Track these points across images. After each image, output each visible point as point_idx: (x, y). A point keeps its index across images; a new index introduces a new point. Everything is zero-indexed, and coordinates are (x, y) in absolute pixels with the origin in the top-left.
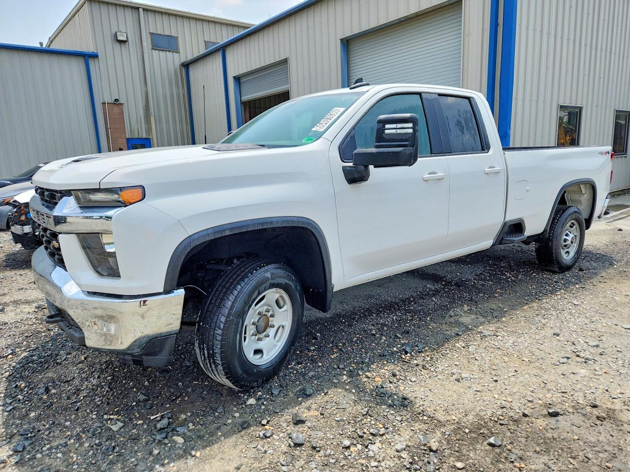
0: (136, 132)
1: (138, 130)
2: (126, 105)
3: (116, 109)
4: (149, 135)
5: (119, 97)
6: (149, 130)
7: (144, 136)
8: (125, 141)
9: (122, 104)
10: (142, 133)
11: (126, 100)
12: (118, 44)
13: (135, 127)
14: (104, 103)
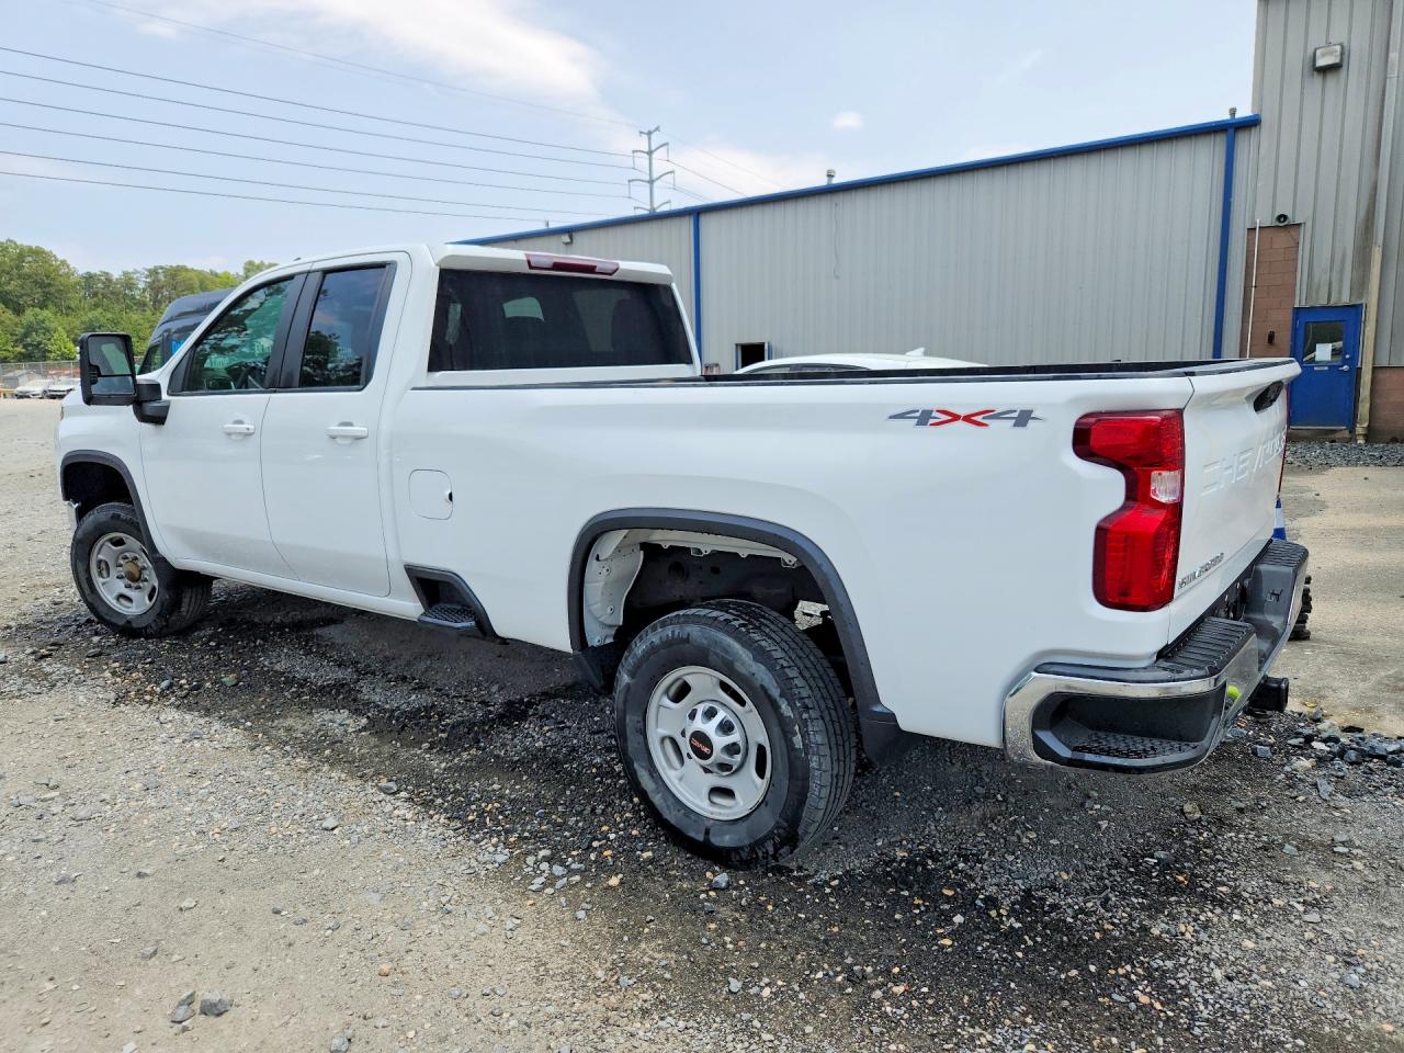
0: (1324, 291)
1: (1330, 284)
2: (1309, 224)
3: (1281, 240)
4: (1361, 296)
5: (1294, 211)
6: (1361, 284)
7: (1345, 299)
8: (1289, 317)
9: (1299, 225)
10: (1340, 292)
11: (1310, 213)
12: (1318, 79)
13: (1321, 276)
14: (1251, 230)
